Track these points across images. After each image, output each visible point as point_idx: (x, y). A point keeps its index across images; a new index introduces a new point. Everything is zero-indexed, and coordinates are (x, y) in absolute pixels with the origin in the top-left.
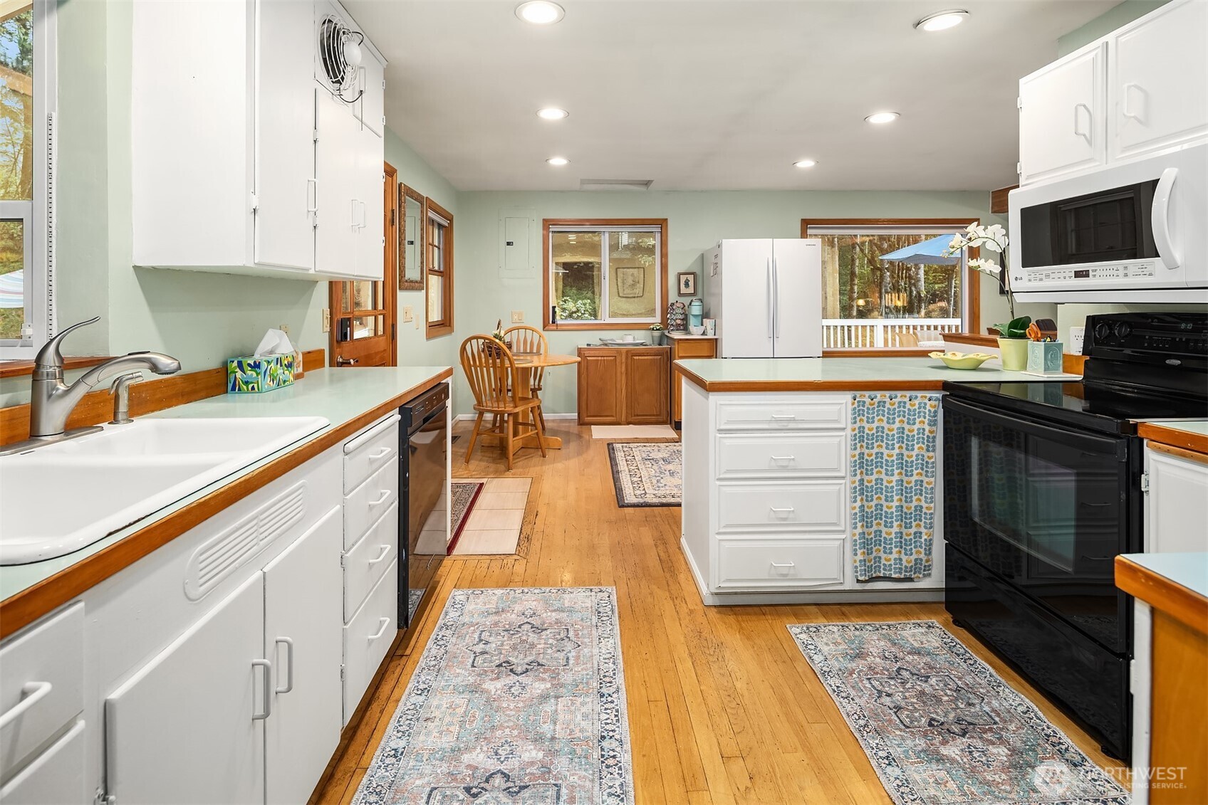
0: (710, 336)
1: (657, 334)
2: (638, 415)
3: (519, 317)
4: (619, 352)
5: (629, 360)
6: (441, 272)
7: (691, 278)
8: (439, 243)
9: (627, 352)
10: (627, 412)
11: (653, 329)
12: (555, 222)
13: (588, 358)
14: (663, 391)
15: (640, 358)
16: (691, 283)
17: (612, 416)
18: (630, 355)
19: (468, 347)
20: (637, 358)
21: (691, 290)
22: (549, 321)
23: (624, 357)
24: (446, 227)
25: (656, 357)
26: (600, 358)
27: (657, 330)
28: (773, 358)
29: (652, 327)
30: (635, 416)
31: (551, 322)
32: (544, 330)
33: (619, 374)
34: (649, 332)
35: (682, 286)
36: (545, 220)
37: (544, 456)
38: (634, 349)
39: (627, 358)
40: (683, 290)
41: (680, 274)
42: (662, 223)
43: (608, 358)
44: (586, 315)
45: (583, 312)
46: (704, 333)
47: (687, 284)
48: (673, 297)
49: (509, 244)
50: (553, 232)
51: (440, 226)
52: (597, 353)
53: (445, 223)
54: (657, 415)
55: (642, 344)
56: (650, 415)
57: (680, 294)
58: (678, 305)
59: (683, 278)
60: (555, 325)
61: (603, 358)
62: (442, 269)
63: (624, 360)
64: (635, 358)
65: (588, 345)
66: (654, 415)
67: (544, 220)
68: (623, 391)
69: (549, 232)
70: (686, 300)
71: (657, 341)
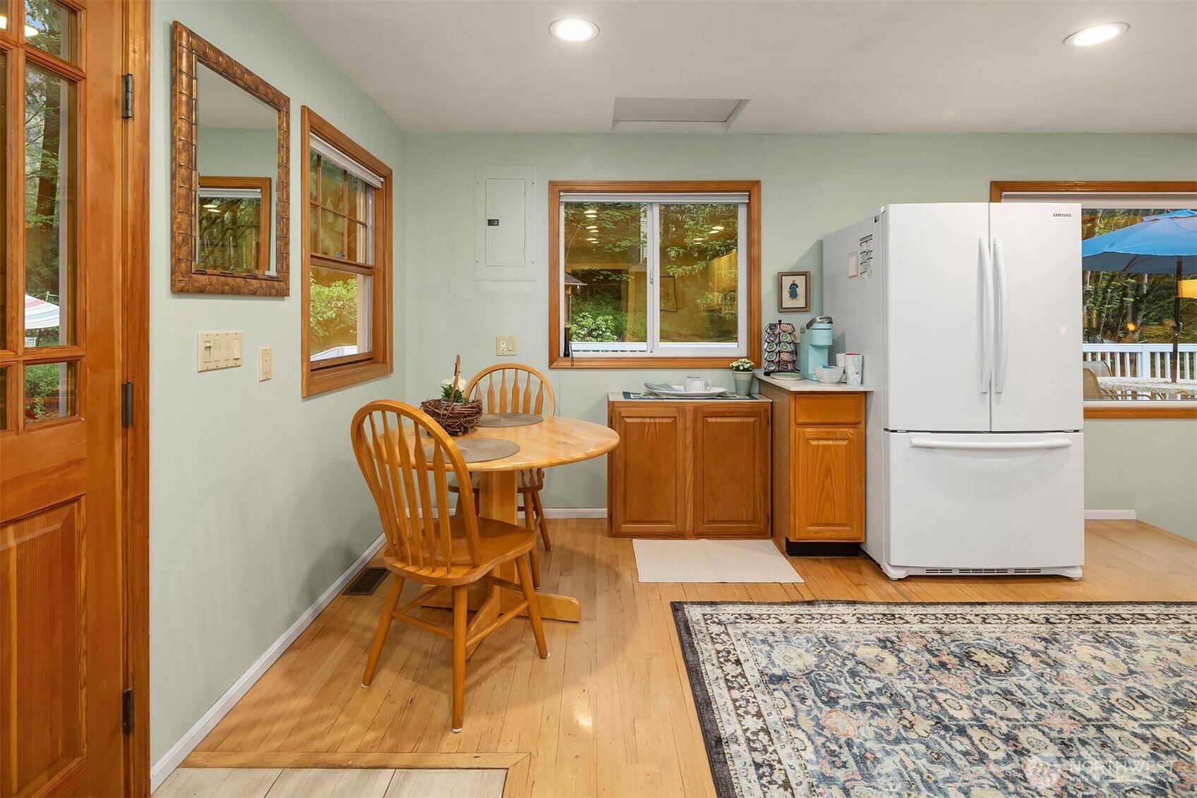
0: (853, 385)
1: (744, 377)
2: (714, 522)
3: (507, 345)
4: (681, 409)
5: (700, 425)
6: (368, 268)
7: (800, 281)
8: (366, 217)
9: (697, 409)
10: (694, 516)
11: (737, 369)
12: (570, 188)
13: (627, 420)
14: (758, 480)
15: (719, 420)
16: (801, 291)
17: (669, 522)
18: (700, 416)
19: (367, 425)
20: (714, 420)
21: (800, 302)
22: (559, 355)
23: (689, 418)
24: (376, 189)
25: (746, 420)
26: (647, 420)
27: (745, 370)
28: (990, 432)
29: (735, 364)
30: (709, 522)
31: (562, 354)
32: (550, 368)
33: (680, 449)
34: (729, 373)
35: (786, 294)
36: (552, 184)
37: (542, 655)
38: (708, 405)
39: (695, 420)
40: (788, 302)
41: (781, 275)
42: (751, 189)
43: (661, 420)
44: (608, 334)
45: (604, 329)
46: (842, 382)
47: (793, 295)
48: (769, 315)
49: (491, 223)
50: (567, 205)
51: (368, 186)
52: (642, 411)
53: (376, 181)
54: (748, 522)
55: (721, 395)
56: (738, 522)
57: (781, 309)
58: (784, 327)
59: (787, 282)
60: (569, 359)
61: (652, 420)
62: (370, 263)
63: (689, 424)
64: (710, 420)
65: (626, 394)
66: (743, 522)
67: (550, 183)
68: (689, 477)
69: (560, 203)
70: (799, 320)
71: (743, 389)
